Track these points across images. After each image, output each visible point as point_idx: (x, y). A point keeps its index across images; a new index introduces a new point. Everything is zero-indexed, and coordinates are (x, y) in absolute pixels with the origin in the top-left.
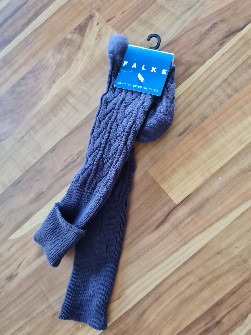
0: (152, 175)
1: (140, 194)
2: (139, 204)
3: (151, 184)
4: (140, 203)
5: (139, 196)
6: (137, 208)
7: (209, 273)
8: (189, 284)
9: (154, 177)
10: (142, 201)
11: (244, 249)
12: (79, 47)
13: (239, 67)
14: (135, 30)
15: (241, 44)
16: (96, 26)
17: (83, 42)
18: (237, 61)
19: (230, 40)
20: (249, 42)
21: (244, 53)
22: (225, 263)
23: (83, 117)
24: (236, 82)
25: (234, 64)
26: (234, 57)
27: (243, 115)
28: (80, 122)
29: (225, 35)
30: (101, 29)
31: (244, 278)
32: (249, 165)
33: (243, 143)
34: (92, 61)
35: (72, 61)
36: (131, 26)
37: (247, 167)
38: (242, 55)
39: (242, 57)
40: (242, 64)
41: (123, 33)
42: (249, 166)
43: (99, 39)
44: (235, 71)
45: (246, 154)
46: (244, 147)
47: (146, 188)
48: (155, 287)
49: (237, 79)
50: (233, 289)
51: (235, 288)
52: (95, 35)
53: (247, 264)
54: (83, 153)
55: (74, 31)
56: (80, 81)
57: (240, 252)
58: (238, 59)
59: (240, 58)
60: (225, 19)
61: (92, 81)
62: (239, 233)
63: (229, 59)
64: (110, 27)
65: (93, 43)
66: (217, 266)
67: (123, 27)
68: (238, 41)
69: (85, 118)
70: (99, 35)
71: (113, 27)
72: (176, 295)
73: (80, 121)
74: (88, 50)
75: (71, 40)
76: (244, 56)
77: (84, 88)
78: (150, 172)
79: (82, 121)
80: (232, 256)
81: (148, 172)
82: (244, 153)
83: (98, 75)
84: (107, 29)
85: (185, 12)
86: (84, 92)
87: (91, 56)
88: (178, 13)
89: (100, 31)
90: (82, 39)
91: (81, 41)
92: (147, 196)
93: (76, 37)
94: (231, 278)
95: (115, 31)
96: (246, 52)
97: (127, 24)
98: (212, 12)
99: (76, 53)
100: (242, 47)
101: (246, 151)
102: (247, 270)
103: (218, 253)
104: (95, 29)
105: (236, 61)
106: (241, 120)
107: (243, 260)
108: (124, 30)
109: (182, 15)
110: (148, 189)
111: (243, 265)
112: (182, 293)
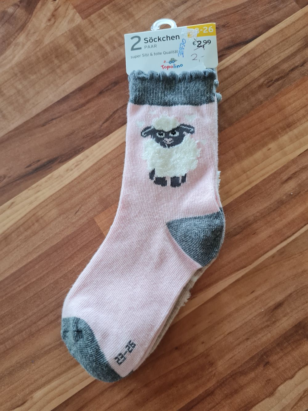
0: (98, 224)
1: (78, 250)
2: (74, 265)
3: (96, 238)
4: (76, 264)
5: (75, 253)
6: (70, 270)
7: (159, 377)
8: (129, 391)
9: (101, 229)
10: (79, 262)
11: (213, 345)
12: (23, 27)
13: (239, 91)
14: (106, 17)
15: (245, 61)
16: (52, 3)
17: (29, 21)
18: (237, 82)
19: (232, 53)
20: (257, 60)
21: (248, 75)
22: (183, 364)
23: (13, 126)
24: (232, 111)
25: (233, 86)
26: (234, 77)
27: (236, 158)
28: (6, 134)
29: (226, 46)
30: (59, 7)
31: (207, 388)
32: (234, 227)
33: (231, 196)
34: (38, 49)
35: (9, 44)
36: (101, 10)
37: (232, 230)
38: (246, 76)
39: (244, 79)
40: (243, 88)
41: (89, 18)
42: (235, 229)
43: (53, 20)
44: (233, 96)
45: (232, 211)
46: (232, 202)
47: (87, 242)
48: (79, 392)
49: (234, 107)
50: (189, 403)
51: (193, 401)
52: (49, 14)
53: (214, 368)
54: (3, 180)
55: (19, 3)
56: (16, 75)
57: (207, 350)
58: (239, 80)
59: (242, 80)
60: (229, 24)
61: (33, 77)
62: (209, 322)
63: (227, 78)
64: (71, 7)
65: (43, 25)
66: (172, 368)
67: (90, 10)
68: (242, 56)
69: (15, 129)
70: (53, 15)
71: (75, 7)
72: (107, 405)
73: (6, 132)
74: (34, 33)
75: (12, 15)
76: (247, 78)
77: (20, 87)
78: (96, 220)
79: (8, 133)
80: (195, 355)
81: (93, 219)
82: (230, 210)
83: (43, 71)
84: (67, 9)
85: (177, 6)
86: (19, 91)
87: (38, 42)
88: (168, 5)
89: (56, 10)
90: (28, 17)
91: (27, 19)
92: (88, 254)
93: (20, 12)
94: (190, 387)
95: (78, 14)
96: (251, 72)
97: (96, 7)
98: (214, 12)
99: (16, 35)
100: (246, 66)
101: (233, 208)
102: (213, 377)
103: (177, 348)
104: (51, 6)
105: (235, 82)
106: (232, 164)
107: (209, 362)
108: (90, 14)
109: (172, 9)
110: (90, 244)
111: (208, 369)
112: (117, 402)
